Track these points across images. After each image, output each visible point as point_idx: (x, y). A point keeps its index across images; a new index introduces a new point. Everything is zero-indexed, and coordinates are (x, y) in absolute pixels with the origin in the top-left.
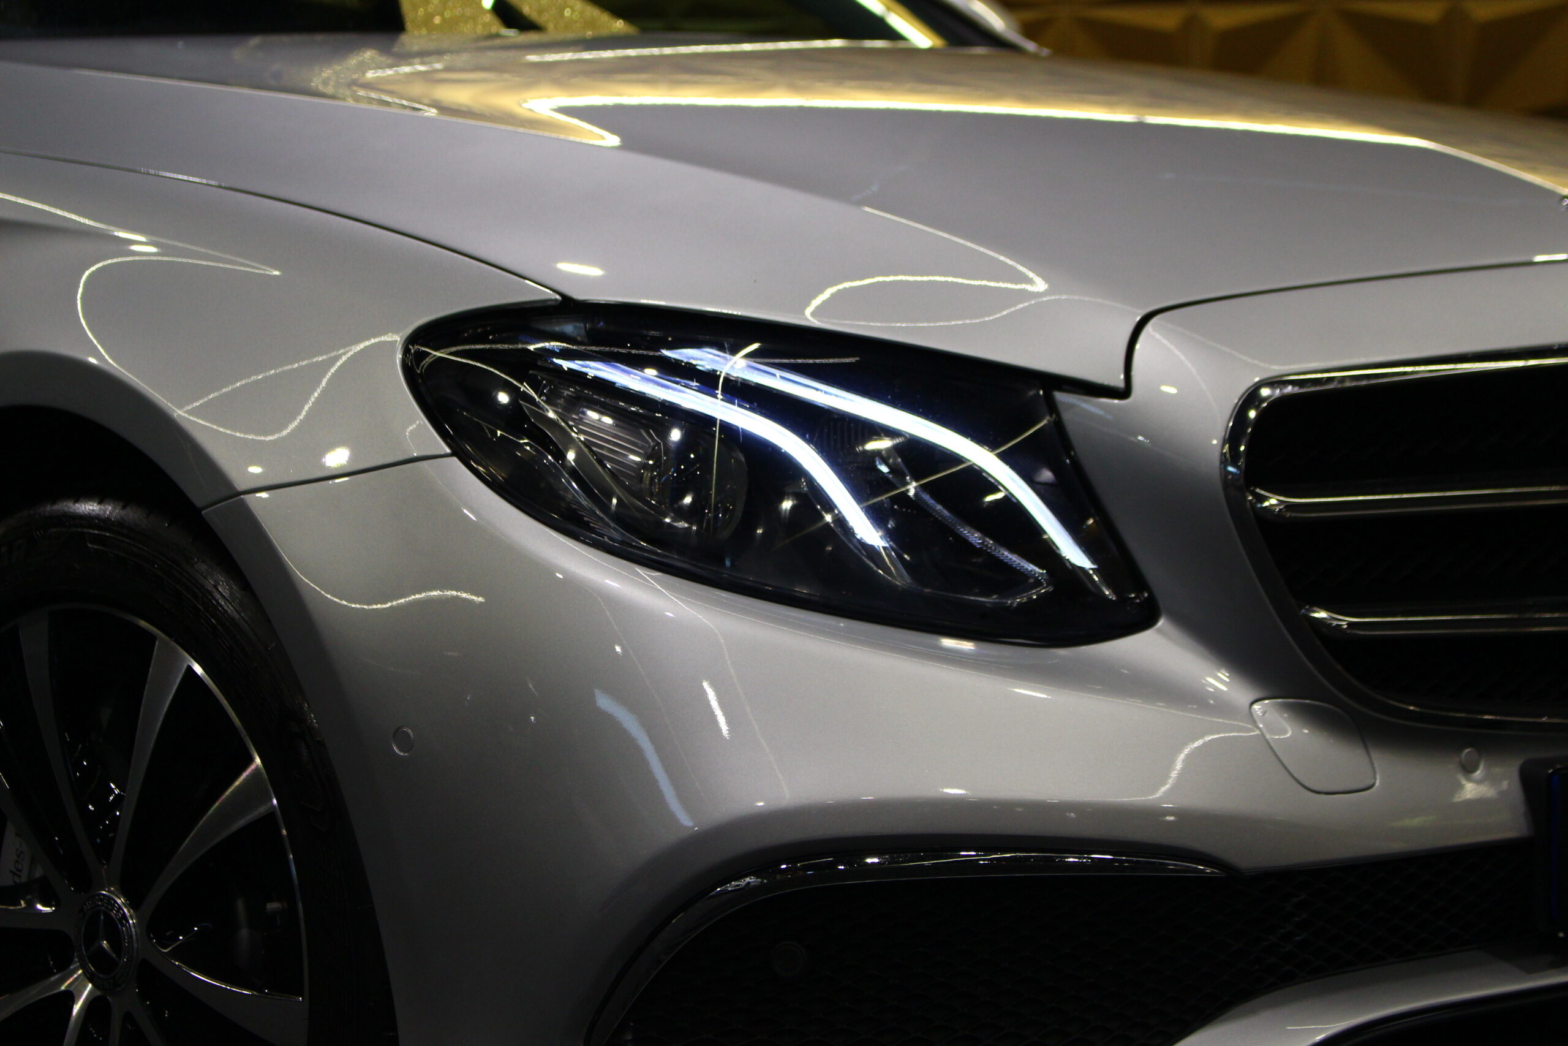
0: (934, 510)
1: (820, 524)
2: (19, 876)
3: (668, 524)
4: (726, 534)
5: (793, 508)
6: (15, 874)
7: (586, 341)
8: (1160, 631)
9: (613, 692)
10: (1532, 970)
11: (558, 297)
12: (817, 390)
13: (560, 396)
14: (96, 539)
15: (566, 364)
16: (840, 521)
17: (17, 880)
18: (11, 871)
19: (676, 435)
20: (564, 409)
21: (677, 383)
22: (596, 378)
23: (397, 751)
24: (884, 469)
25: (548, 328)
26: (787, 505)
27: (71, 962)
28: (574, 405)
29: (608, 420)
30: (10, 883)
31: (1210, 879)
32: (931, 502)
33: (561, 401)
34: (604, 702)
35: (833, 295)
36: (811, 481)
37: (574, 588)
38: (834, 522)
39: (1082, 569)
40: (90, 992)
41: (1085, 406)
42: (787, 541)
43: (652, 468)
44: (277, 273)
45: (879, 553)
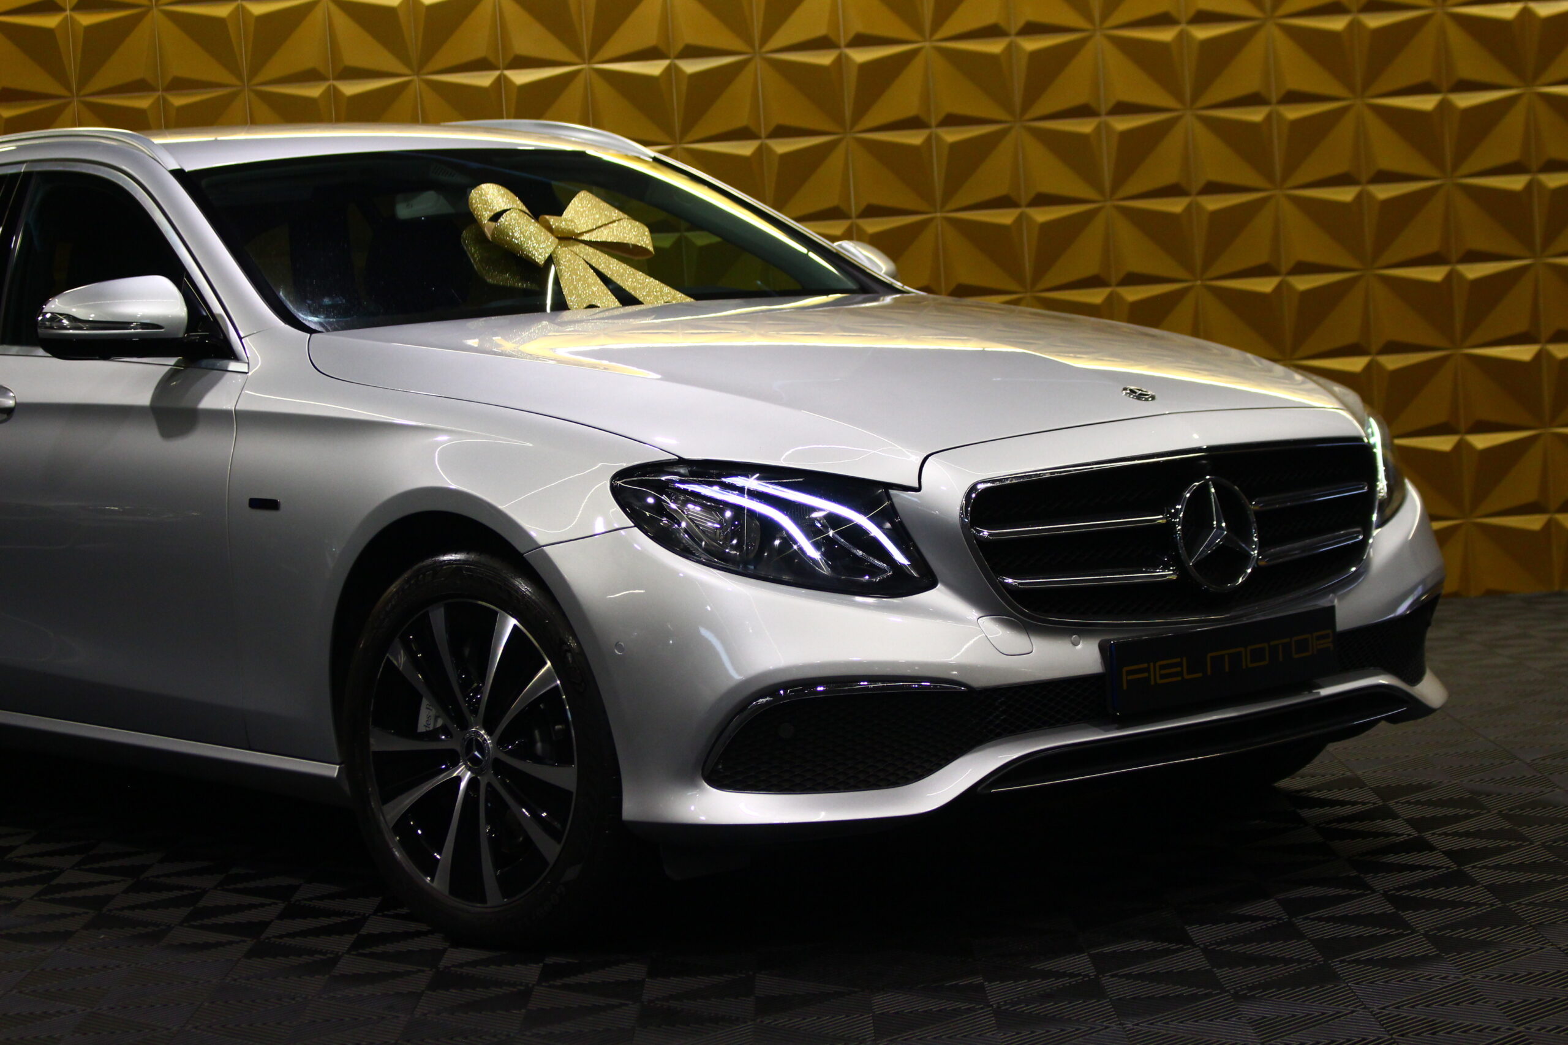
0: (841, 542)
1: (792, 550)
2: (429, 727)
3: (728, 552)
4: (752, 556)
5: (780, 543)
6: (426, 726)
7: (688, 474)
8: (938, 589)
9: (708, 628)
10: (1107, 731)
11: (677, 458)
12: (783, 491)
13: (680, 500)
14: (468, 570)
15: (682, 486)
16: (801, 549)
17: (428, 729)
18: (425, 726)
19: (728, 514)
20: (681, 505)
21: (729, 492)
22: (692, 491)
23: (617, 652)
24: (819, 525)
25: (671, 470)
26: (777, 542)
27: (459, 763)
28: (686, 502)
29: (698, 509)
30: (424, 730)
31: (963, 692)
32: (839, 538)
33: (680, 502)
34: (705, 632)
35: (793, 452)
36: (787, 532)
37: (688, 579)
38: (798, 549)
39: (904, 565)
40: (470, 776)
41: (902, 495)
42: (778, 558)
43: (720, 529)
44: (531, 445)
45: (817, 561)
